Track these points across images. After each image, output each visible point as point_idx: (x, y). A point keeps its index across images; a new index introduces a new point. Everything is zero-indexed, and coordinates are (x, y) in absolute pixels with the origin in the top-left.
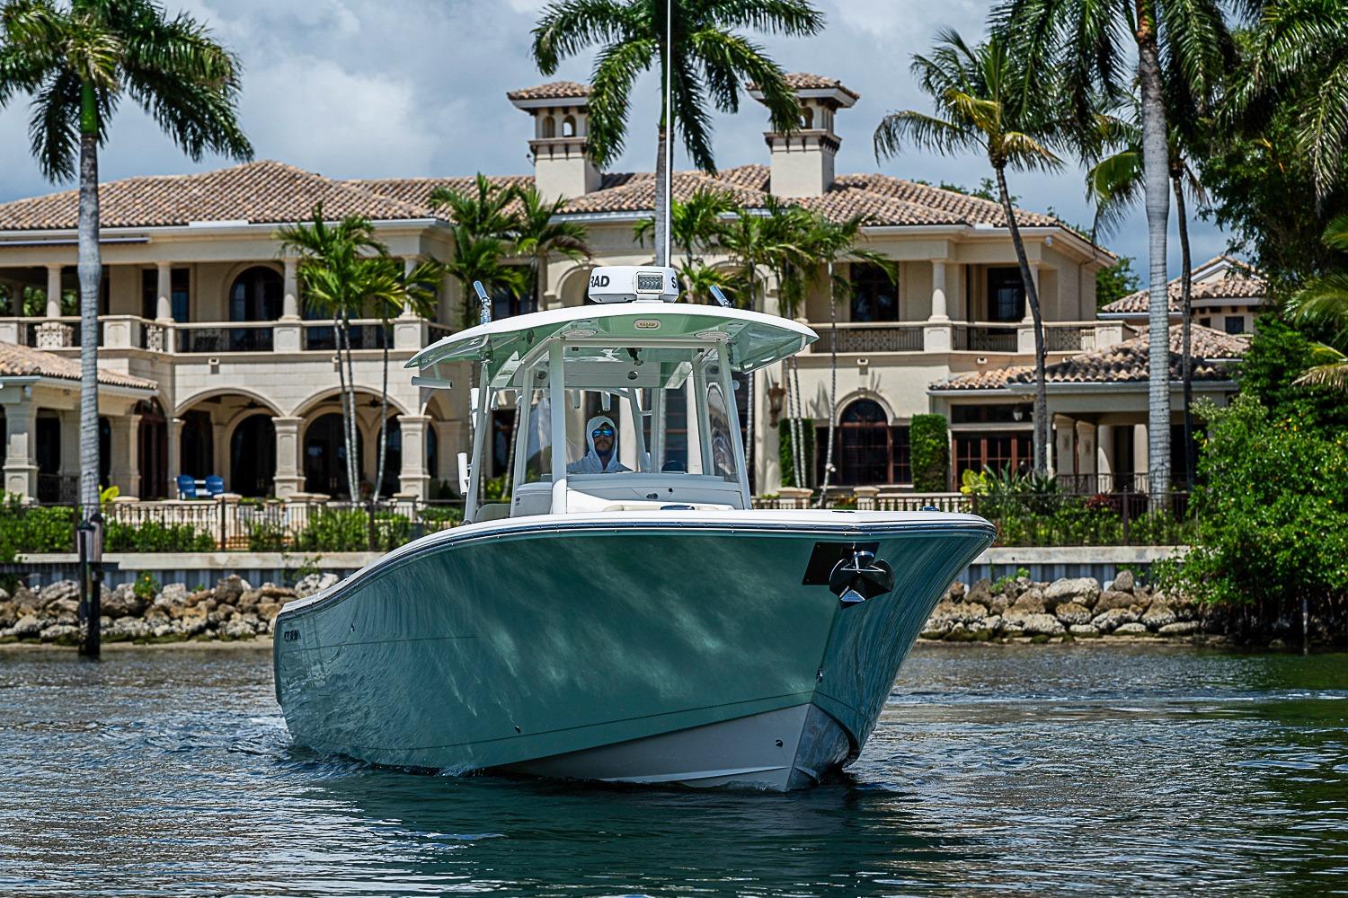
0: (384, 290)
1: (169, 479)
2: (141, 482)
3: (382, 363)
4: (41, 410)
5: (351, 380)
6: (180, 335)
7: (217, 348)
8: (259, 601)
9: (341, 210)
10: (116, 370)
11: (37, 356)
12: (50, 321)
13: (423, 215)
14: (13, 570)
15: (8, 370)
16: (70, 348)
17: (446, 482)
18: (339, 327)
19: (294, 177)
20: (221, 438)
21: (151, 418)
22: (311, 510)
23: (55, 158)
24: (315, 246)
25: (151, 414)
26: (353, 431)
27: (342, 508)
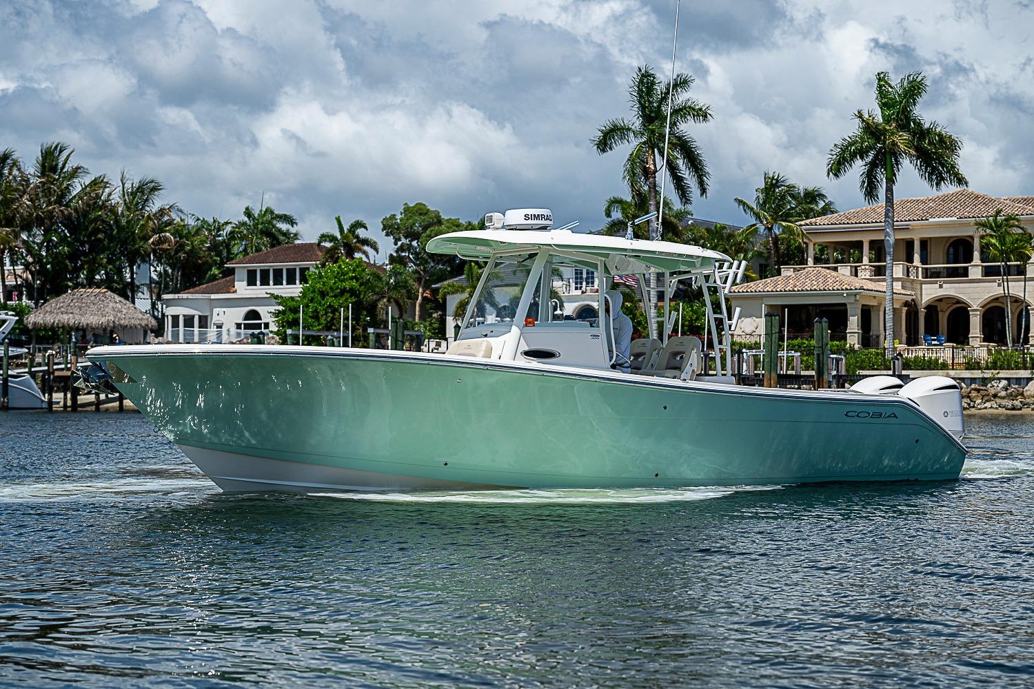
0: (1022, 249)
1: (920, 337)
2: (907, 338)
3: (1023, 283)
4: (863, 305)
5: (1008, 291)
6: (924, 270)
7: (941, 276)
8: (970, 392)
10: (897, 286)
11: (860, 281)
12: (865, 265)
14: (855, 378)
15: (849, 288)
16: (874, 277)
18: (1003, 266)
19: (977, 197)
20: (942, 318)
21: (911, 309)
22: (989, 351)
23: (870, 192)
24: (991, 228)
25: (912, 307)
26: (1010, 314)
27: (1004, 350)
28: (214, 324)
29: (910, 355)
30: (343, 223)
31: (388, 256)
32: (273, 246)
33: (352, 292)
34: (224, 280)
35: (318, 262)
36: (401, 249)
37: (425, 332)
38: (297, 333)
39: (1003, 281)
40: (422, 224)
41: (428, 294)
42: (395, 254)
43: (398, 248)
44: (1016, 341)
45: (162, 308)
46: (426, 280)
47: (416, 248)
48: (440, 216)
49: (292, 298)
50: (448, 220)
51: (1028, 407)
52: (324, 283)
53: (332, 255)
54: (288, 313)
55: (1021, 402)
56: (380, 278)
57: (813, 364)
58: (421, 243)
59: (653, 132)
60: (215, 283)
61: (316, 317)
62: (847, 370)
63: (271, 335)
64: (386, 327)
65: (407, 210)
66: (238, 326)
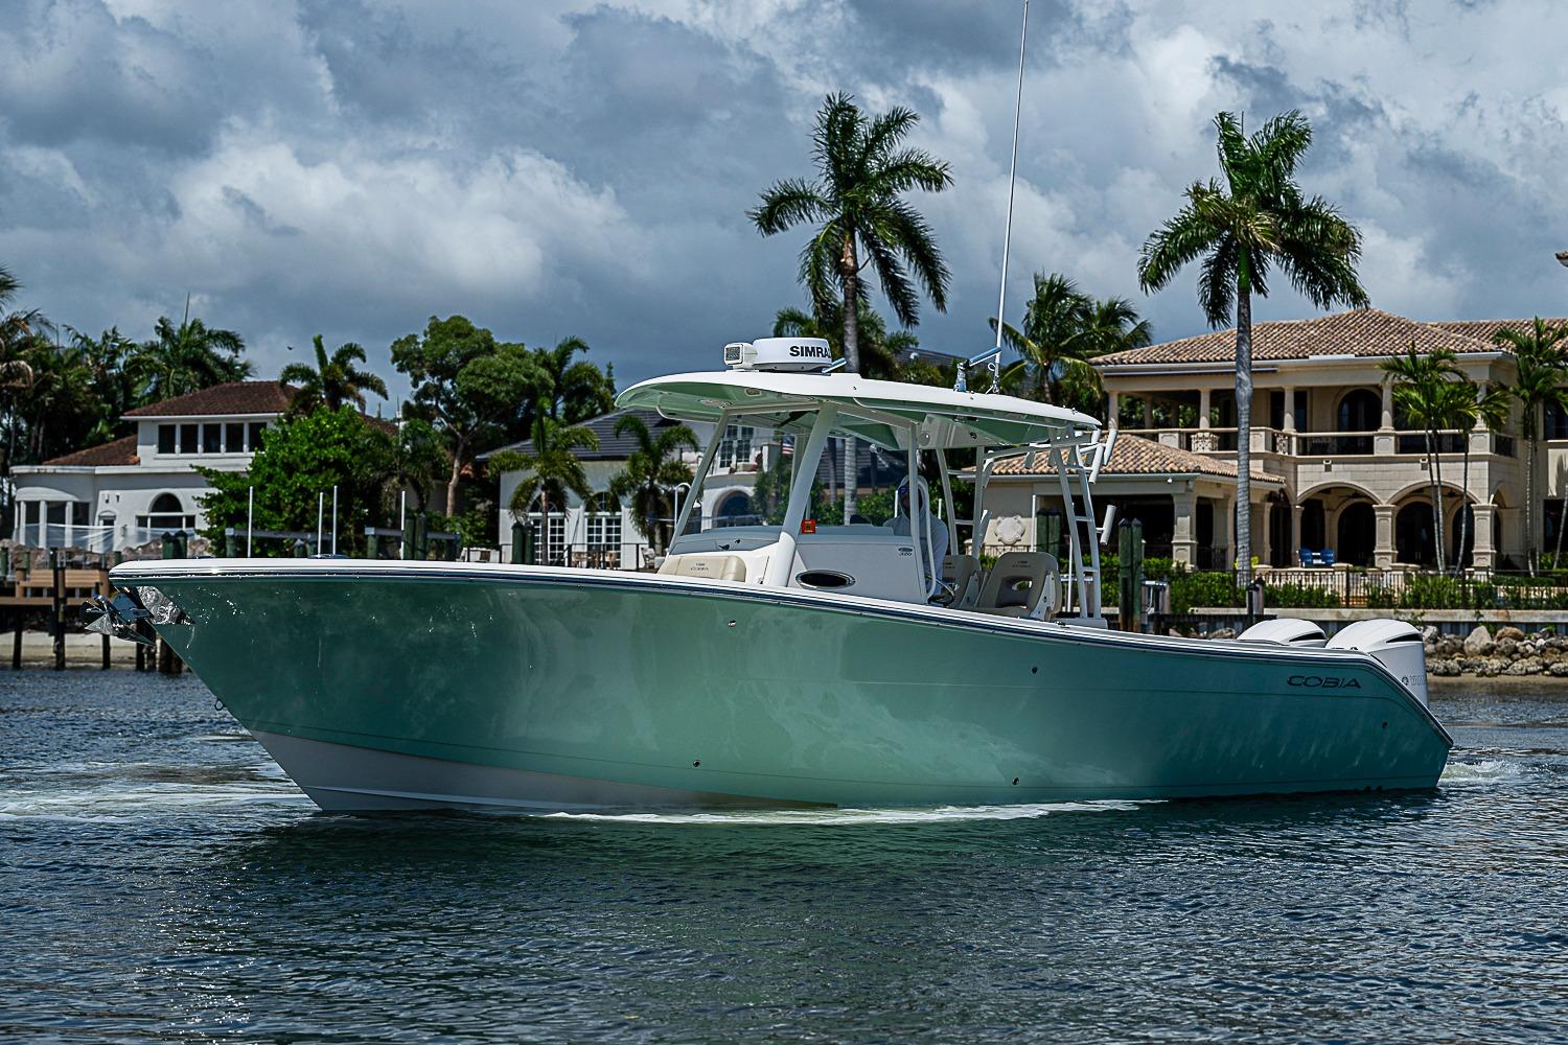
0: (1464, 407)
1: (1293, 551)
2: (1272, 553)
3: (1463, 464)
4: (1199, 498)
5: (1439, 477)
6: (1300, 441)
7: (1329, 450)
9: (1426, 346)
10: (1257, 467)
11: (1195, 458)
12: (1203, 431)
13: (1492, 350)
14: (1186, 620)
15: (1176, 469)
16: (1216, 452)
17: (1508, 556)
18: (1430, 435)
19: (1388, 321)
20: (1331, 520)
21: (1279, 505)
22: (1407, 577)
23: (1216, 308)
24: (1410, 374)
25: (1280, 502)
26: (1441, 516)
27: (1432, 576)
28: (100, 517)
29: (1277, 582)
30: (325, 348)
31: (401, 404)
32: (204, 385)
33: (339, 465)
34: (118, 442)
35: (282, 414)
36: (425, 393)
37: (462, 536)
38: (242, 534)
39: (1430, 462)
40: (461, 351)
41: (468, 471)
42: (413, 403)
43: (418, 392)
44: (1451, 561)
45: (10, 490)
46: (466, 448)
47: (449, 393)
48: (492, 339)
49: (235, 475)
50: (505, 345)
51: (1469, 672)
52: (291, 450)
53: (304, 401)
54: (228, 500)
55: (1460, 662)
56: (385, 442)
57: (1116, 596)
58: (459, 384)
59: (853, 202)
60: (103, 447)
61: (276, 507)
62: (1173, 607)
63: (197, 537)
64: (396, 526)
65: (436, 328)
66: (142, 521)
